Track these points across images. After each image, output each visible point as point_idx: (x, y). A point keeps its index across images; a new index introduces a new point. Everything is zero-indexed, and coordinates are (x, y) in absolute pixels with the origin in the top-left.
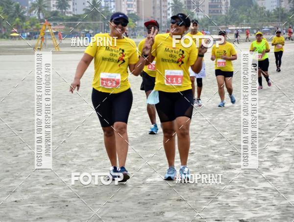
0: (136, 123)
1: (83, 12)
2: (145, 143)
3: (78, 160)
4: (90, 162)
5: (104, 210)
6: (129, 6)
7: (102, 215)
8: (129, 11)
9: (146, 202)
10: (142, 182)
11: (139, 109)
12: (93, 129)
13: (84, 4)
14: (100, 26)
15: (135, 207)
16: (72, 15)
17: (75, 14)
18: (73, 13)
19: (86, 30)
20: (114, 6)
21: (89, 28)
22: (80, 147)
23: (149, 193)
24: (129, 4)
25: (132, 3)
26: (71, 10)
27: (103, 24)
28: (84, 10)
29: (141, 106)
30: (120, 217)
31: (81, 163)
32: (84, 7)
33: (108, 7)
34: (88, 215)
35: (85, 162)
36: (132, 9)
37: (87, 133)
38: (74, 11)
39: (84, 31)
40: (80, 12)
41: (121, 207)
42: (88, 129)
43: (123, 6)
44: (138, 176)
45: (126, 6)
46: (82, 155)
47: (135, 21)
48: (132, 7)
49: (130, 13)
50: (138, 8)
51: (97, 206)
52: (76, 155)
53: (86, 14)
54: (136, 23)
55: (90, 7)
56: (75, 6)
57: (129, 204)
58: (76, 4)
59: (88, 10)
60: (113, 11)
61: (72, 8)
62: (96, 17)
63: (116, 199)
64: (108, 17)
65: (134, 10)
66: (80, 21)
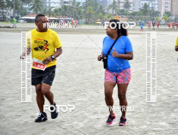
0: (168, 76)
1: (138, 10)
2: (173, 88)
3: (134, 96)
4: (141, 98)
5: (148, 126)
6: (166, 7)
7: (147, 129)
8: (166, 10)
9: (173, 122)
10: (171, 111)
11: (170, 68)
12: (143, 79)
13: (139, 5)
14: (148, 18)
15: (167, 126)
16: (132, 12)
17: (134, 11)
18: (133, 11)
19: (140, 21)
20: (157, 7)
21: (142, 20)
22: (135, 89)
23: (176, 118)
24: (166, 6)
25: (168, 5)
26: (131, 9)
27: (150, 17)
28: (139, 9)
29: (172, 66)
30: (158, 131)
31: (135, 98)
32: (139, 7)
33: (153, 8)
34: (139, 129)
35: (138, 98)
36: (168, 9)
37: (139, 81)
38: (133, 9)
39: (139, 22)
40: (137, 10)
41: (159, 125)
42: (140, 79)
43: (162, 7)
44: (169, 107)
45: (164, 7)
46: (136, 94)
47: (169, 16)
48: (168, 8)
49: (167, 11)
50: (171, 8)
51: (145, 124)
52: (132, 93)
53: (140, 11)
54: (170, 17)
55: (143, 7)
56: (134, 6)
57: (163, 124)
58: (135, 5)
59: (142, 9)
60: (156, 10)
61: (132, 8)
62: (146, 13)
63: (155, 120)
64: (153, 13)
65: (169, 10)
66: (137, 15)
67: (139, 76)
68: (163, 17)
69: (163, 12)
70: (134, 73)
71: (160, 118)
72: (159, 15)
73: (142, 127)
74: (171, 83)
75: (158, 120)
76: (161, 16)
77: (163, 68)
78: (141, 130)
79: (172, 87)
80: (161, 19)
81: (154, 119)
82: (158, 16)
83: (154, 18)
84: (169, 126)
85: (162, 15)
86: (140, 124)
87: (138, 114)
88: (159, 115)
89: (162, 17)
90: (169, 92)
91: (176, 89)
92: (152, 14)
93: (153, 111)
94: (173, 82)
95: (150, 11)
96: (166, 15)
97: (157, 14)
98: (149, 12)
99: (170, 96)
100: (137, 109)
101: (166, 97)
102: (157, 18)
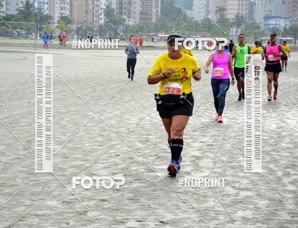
0: (64, 124)
1: (16, 13)
3: (4, 158)
4: (17, 160)
5: (28, 208)
7: (26, 212)
8: (62, 13)
9: (70, 201)
10: (68, 182)
12: (21, 128)
13: (17, 4)
14: (33, 26)
15: (59, 206)
16: (5, 15)
17: (8, 14)
18: (6, 12)
19: (18, 30)
20: (47, 8)
21: (21, 28)
24: (62, 7)
25: (65, 6)
27: (35, 25)
28: (17, 10)
30: (44, 215)
31: (7, 161)
32: (17, 7)
33: (41, 9)
34: (12, 213)
35: (12, 160)
36: (65, 12)
38: (7, 10)
40: (13, 12)
41: (46, 205)
42: (17, 128)
43: (56, 9)
44: (63, 175)
45: (59, 9)
46: (8, 153)
47: (68, 24)
48: (65, 10)
49: (63, 15)
50: (71, 11)
52: (2, 153)
53: (18, 14)
54: (69, 25)
55: (23, 7)
57: (53, 203)
58: (9, 4)
59: (22, 10)
60: (46, 13)
61: (4, 7)
62: (29, 18)
63: (40, 197)
64: (41, 18)
65: (67, 13)
66: (13, 21)
67: (15, 124)
68: (58, 24)
69: (57, 17)
70: (7, 118)
71: (48, 194)
72: (51, 22)
73: (17, 209)
74: (69, 135)
75: (44, 197)
76: (54, 23)
77: (57, 109)
78: (15, 215)
79: (69, 142)
80: (53, 29)
81: (38, 195)
82: (49, 23)
83: (43, 26)
84: (62, 207)
85: (56, 22)
86: (14, 204)
87: (11, 187)
88: (46, 189)
89: (56, 25)
90: (64, 151)
91: (76, 144)
92: (38, 20)
93: (37, 182)
94: (73, 134)
95: (35, 15)
96: (62, 21)
97: (47, 19)
98: (33, 16)
99: (66, 156)
100: (9, 179)
101: (60, 159)
102: (47, 27)
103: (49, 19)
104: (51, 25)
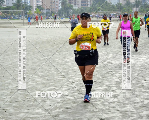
1: (12, 5)
2: (48, 77)
5: (26, 114)
7: (25, 116)
8: (38, 4)
10: (47, 98)
11: (44, 58)
14: (22, 12)
15: (43, 112)
16: (6, 7)
17: (8, 6)
18: (7, 5)
19: (14, 15)
20: (29, 2)
21: (16, 14)
22: (12, 79)
23: (51, 104)
25: (39, 0)
27: (23, 12)
28: (13, 4)
29: (45, 56)
30: (35, 118)
31: (13, 88)
32: (12, 2)
33: (26, 2)
34: (17, 117)
36: (39, 3)
38: (7, 4)
39: (13, 15)
41: (36, 112)
43: (34, 2)
45: (36, 2)
46: (13, 84)
47: (41, 10)
48: (39, 2)
49: (38, 5)
50: (42, 3)
51: (22, 112)
52: (10, 84)
53: (14, 6)
54: (42, 11)
55: (16, 2)
56: (8, 1)
57: (40, 111)
59: (15, 4)
60: (28, 5)
61: (6, 3)
62: (19, 8)
63: (32, 108)
64: (26, 7)
65: (40, 4)
66: (11, 10)
67: (15, 67)
68: (35, 11)
69: (35, 6)
70: (11, 64)
71: (36, 106)
72: (32, 9)
73: (20, 115)
74: (46, 72)
75: (34, 108)
76: (33, 10)
77: (38, 58)
78: (19, 118)
79: (46, 76)
80: (33, 13)
81: (31, 107)
82: (31, 10)
83: (27, 12)
84: (45, 113)
85: (35, 9)
86: (18, 112)
87: (16, 103)
88: (35, 103)
89: (34, 11)
90: (44, 81)
91: (50, 77)
92: (25, 8)
93: (30, 99)
94: (48, 71)
95: (23, 6)
96: (38, 9)
97: (29, 8)
98: (22, 7)
99: (45, 84)
100: (14, 98)
101: (41, 86)
102: (30, 12)
103: (31, 8)
104: (32, 11)
